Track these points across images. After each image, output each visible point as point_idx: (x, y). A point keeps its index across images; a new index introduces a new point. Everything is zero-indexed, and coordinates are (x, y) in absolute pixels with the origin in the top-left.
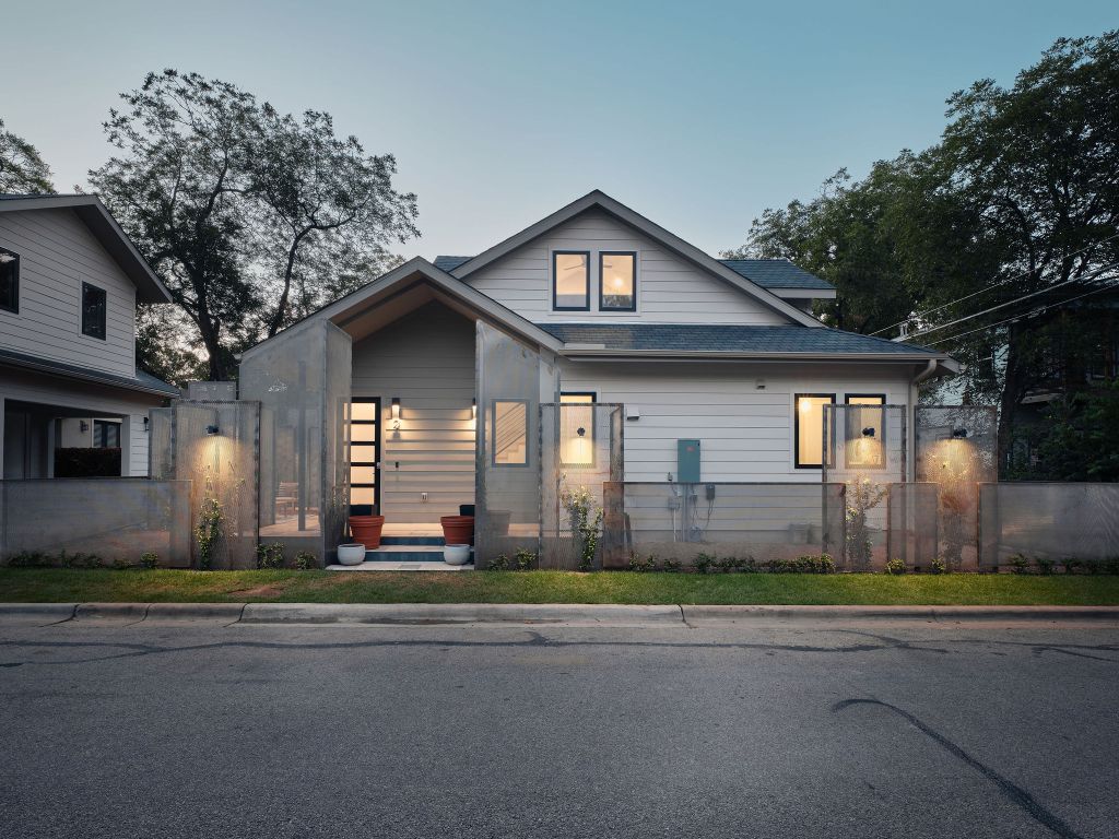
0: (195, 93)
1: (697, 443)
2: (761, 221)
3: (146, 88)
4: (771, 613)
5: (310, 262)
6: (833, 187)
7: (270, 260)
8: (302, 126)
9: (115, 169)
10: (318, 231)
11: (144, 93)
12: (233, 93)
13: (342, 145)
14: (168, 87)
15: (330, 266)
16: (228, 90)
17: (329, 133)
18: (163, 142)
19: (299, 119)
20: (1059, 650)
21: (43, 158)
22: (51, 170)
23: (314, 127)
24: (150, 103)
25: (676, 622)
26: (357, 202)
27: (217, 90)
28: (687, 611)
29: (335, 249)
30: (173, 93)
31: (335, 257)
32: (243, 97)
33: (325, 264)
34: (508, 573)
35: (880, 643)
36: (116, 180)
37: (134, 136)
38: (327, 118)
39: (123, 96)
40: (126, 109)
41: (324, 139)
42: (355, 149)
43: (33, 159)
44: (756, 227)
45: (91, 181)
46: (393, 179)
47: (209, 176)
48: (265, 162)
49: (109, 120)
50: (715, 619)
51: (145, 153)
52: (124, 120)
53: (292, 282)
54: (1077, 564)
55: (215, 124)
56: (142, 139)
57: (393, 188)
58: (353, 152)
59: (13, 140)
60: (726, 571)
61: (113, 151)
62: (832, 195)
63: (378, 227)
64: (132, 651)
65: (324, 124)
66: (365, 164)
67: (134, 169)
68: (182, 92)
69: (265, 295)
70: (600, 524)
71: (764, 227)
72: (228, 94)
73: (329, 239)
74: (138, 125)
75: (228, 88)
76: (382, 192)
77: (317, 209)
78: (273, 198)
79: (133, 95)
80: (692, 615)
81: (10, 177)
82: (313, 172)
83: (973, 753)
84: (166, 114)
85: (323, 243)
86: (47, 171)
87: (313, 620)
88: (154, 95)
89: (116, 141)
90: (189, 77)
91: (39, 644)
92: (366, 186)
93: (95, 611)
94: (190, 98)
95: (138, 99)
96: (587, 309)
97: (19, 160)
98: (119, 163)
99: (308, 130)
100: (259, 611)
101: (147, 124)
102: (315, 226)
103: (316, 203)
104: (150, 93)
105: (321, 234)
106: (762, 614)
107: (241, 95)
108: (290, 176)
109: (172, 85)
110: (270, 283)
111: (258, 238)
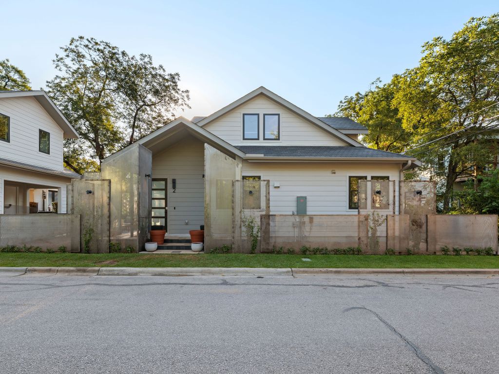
0: (92, 47)
1: (305, 198)
2: (343, 101)
3: (71, 44)
4: (331, 272)
5: (144, 121)
6: (375, 85)
7: (126, 120)
8: (139, 60)
9: (58, 81)
10: (147, 107)
11: (70, 47)
12: (110, 47)
13: (156, 69)
14: (80, 44)
15: (152, 122)
16: (107, 45)
17: (151, 63)
18: (79, 68)
19: (138, 57)
20: (454, 287)
21: (27, 76)
22: (30, 81)
23: (144, 61)
24: (73, 51)
25: (288, 275)
26: (163, 94)
27: (102, 45)
28: (294, 271)
29: (155, 115)
30: (82, 46)
31: (154, 118)
32: (113, 48)
33: (150, 121)
34: (218, 255)
35: (376, 284)
36: (58, 85)
37: (66, 66)
38: (150, 57)
39: (61, 48)
40: (62, 54)
41: (148, 66)
42: (162, 70)
43: (22, 76)
44: (341, 104)
45: (48, 86)
46: (179, 83)
47: (99, 83)
48: (123, 76)
49: (55, 58)
50: (306, 274)
51: (71, 73)
52: (62, 59)
53: (135, 129)
54: (471, 251)
55: (101, 60)
56: (70, 67)
57: (178, 87)
58: (161, 72)
59: (13, 68)
60: (315, 254)
61: (57, 72)
62: (374, 89)
63: (172, 105)
64: (45, 287)
65: (148, 59)
66: (167, 77)
67: (67, 80)
68: (86, 46)
69: (124, 135)
70: (259, 233)
71: (345, 104)
72: (107, 47)
73: (152, 110)
74: (68, 61)
75: (107, 44)
76: (174, 89)
77: (146, 97)
78: (126, 93)
79: (65, 47)
80: (296, 272)
81: (12, 84)
82: (144, 81)
83: (399, 330)
84: (80, 56)
85: (149, 112)
86: (28, 82)
87: (129, 274)
88: (75, 48)
89: (58, 68)
90: (90, 40)
91: (6, 284)
92: (167, 87)
93: (35, 270)
94: (90, 49)
95: (67, 49)
96: (258, 139)
97: (16, 77)
98: (60, 77)
99: (141, 62)
100: (106, 271)
101: (72, 60)
102: (145, 105)
103: (145, 95)
104: (73, 47)
105: (148, 108)
106: (327, 272)
107: (113, 47)
108: (134, 82)
109: (82, 43)
110: (126, 130)
111: (121, 110)
